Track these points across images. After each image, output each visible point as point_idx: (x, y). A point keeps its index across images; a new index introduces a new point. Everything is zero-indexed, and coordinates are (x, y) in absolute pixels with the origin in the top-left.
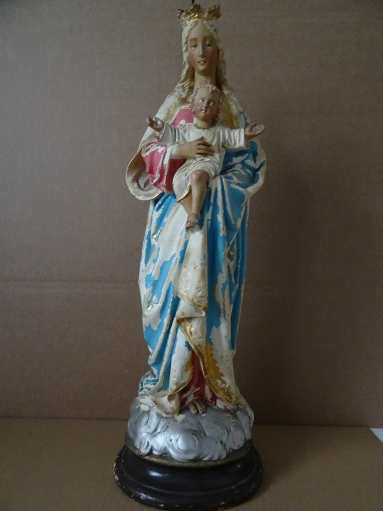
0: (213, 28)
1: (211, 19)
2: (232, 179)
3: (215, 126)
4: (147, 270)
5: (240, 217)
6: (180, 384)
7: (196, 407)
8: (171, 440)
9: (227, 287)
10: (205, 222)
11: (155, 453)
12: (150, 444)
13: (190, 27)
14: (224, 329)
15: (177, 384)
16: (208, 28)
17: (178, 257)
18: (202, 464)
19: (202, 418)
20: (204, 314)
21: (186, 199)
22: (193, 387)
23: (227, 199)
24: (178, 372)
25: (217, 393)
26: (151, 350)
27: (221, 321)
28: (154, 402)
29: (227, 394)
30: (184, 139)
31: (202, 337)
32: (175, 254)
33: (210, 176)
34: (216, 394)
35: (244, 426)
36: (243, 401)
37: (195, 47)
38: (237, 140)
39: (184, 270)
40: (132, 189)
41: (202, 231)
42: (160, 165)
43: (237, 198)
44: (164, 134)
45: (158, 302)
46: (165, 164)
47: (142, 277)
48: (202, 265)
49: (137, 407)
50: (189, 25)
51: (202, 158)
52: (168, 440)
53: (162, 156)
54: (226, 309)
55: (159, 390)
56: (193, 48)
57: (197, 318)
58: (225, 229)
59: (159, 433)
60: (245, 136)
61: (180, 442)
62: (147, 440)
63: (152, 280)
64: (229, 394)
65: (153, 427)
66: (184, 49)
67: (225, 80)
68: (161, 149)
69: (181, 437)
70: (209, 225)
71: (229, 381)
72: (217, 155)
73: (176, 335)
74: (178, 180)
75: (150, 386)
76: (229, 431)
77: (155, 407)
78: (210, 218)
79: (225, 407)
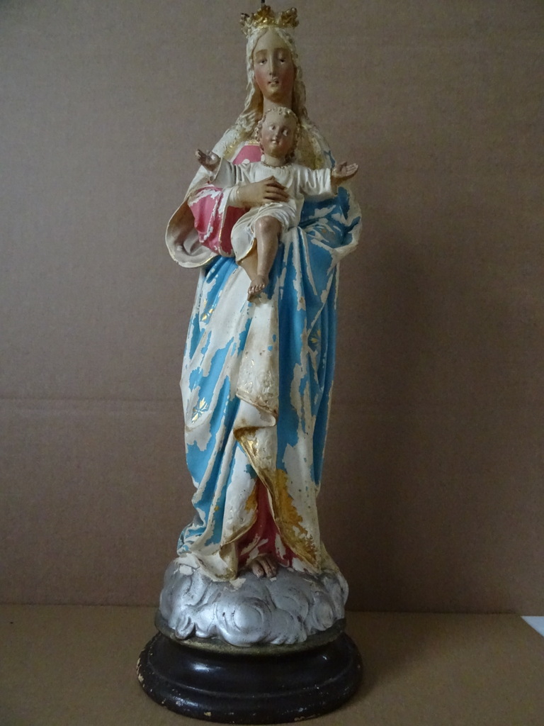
0: (288, 37)
1: (286, 26)
2: (314, 235)
3: (290, 164)
4: (193, 363)
5: (325, 289)
6: (239, 528)
7: (261, 567)
8: (224, 614)
9: (308, 385)
10: (276, 290)
11: (199, 634)
12: (193, 621)
13: (258, 36)
14: (303, 448)
15: (234, 528)
16: (281, 36)
17: (237, 341)
18: (270, 650)
19: (271, 583)
20: (274, 421)
21: (250, 259)
22: (257, 537)
23: (306, 258)
24: (235, 510)
25: (294, 546)
26: (196, 484)
27: (299, 436)
28: (200, 560)
29: (309, 550)
30: (247, 180)
31: (270, 457)
32: (233, 338)
33: (283, 225)
34: (292, 549)
35: (333, 598)
36: (332, 565)
37: (263, 62)
38: (321, 184)
39: (245, 358)
40: (174, 253)
41: (272, 302)
42: (214, 213)
43: (321, 260)
44: (219, 172)
45: (208, 408)
46: (220, 213)
47: (186, 374)
48: (270, 349)
49: (175, 572)
50: (256, 33)
51: (271, 203)
52: (220, 614)
53: (217, 202)
54: (306, 417)
55: (208, 543)
56: (261, 64)
57: (264, 428)
58: (304, 301)
59: (206, 605)
60: (332, 178)
61: (237, 616)
62: (188, 616)
63: (200, 377)
64: (311, 550)
65: (197, 597)
66: (249, 66)
67: (304, 109)
68: (214, 194)
69: (239, 609)
70: (282, 296)
71: (310, 529)
72: (293, 202)
73: (233, 457)
74: (239, 233)
75: (195, 538)
76: (311, 604)
77: (201, 569)
78: (282, 285)
79: (305, 569)
